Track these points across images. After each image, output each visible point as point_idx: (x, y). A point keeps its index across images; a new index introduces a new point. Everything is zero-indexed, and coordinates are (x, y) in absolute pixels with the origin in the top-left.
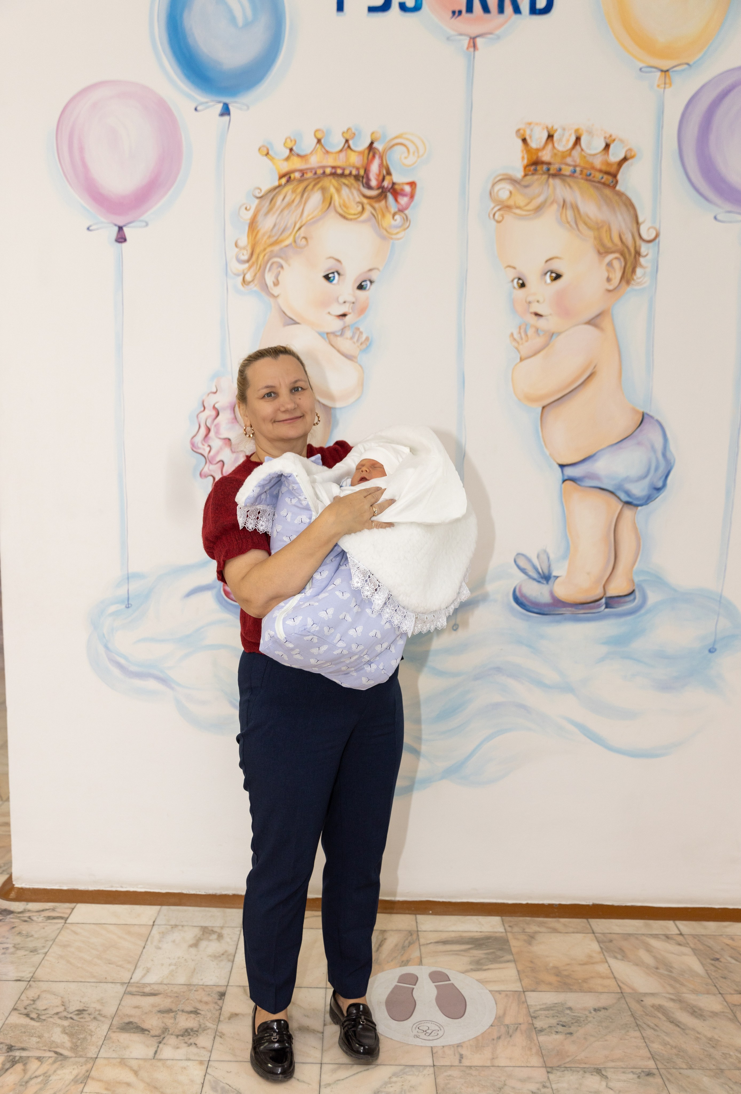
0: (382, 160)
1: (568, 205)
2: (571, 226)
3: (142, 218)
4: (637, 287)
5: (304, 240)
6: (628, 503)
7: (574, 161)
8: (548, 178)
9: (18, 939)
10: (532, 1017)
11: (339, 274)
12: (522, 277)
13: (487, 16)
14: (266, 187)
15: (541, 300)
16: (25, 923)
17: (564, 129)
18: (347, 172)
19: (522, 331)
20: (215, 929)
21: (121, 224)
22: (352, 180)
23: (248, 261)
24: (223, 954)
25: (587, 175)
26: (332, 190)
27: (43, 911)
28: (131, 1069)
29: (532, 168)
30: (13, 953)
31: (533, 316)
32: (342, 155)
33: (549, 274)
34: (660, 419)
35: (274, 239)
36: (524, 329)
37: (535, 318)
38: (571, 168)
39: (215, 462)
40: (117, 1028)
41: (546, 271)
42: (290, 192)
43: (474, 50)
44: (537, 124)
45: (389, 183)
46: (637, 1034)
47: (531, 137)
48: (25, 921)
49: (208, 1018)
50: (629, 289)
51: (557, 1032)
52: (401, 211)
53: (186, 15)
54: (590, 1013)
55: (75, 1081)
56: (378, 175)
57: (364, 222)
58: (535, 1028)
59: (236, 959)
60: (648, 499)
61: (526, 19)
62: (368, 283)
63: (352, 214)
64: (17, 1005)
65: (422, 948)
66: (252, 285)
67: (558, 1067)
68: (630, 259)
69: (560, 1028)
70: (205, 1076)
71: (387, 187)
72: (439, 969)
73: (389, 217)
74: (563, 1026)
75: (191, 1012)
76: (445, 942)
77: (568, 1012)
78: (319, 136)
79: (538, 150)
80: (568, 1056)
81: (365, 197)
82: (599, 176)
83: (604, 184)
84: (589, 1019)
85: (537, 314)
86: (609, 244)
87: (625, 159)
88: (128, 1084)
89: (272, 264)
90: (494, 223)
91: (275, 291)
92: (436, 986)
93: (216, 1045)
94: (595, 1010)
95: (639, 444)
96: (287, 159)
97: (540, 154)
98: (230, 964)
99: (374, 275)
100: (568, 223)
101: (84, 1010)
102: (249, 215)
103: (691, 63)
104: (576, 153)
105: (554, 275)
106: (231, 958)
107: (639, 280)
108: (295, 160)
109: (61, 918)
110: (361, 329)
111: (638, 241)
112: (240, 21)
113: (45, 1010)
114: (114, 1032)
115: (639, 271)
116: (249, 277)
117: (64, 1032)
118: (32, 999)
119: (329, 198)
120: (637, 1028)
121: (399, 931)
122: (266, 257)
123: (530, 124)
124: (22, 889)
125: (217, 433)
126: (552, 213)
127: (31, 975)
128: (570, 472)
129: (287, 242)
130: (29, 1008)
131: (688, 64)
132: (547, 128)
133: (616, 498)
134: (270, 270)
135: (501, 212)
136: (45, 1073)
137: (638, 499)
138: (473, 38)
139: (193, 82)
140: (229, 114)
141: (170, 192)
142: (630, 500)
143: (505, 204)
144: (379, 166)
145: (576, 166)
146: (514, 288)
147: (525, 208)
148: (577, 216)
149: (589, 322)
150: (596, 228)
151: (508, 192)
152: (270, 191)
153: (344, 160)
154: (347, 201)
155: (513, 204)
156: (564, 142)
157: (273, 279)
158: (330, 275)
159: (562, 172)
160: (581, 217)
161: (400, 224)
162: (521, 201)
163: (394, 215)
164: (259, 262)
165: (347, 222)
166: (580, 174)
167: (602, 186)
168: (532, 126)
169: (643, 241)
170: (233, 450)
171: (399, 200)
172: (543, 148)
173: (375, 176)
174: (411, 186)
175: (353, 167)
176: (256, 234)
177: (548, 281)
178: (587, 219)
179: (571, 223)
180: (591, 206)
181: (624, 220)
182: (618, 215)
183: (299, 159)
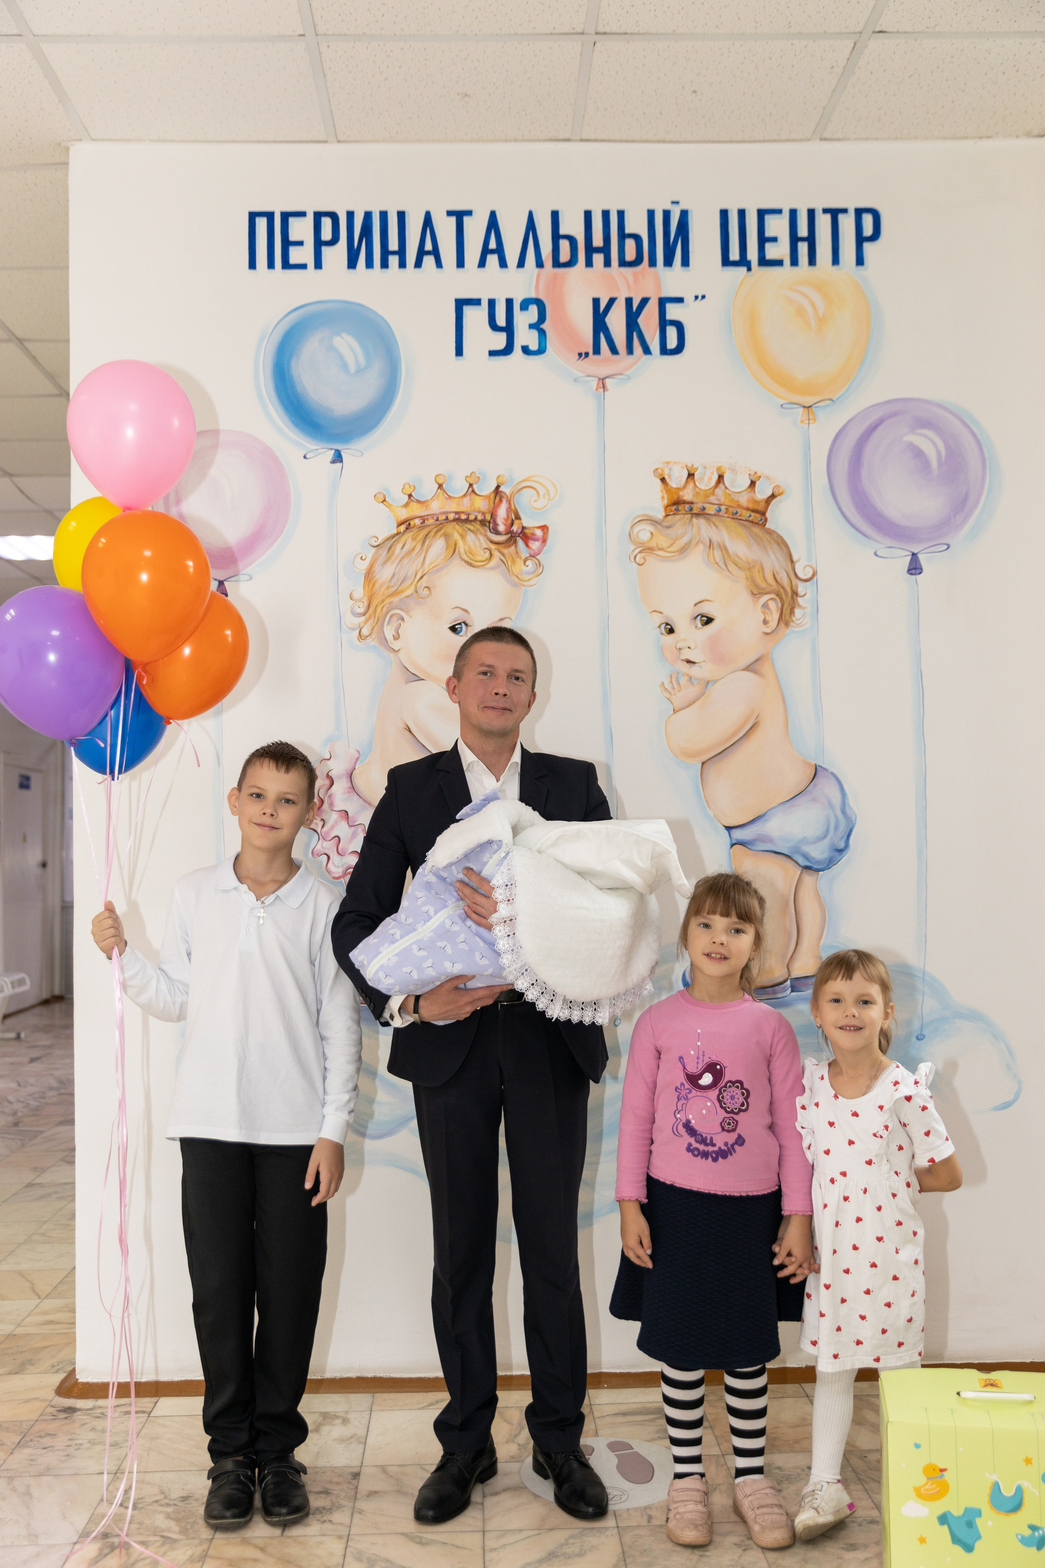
0: (510, 504)
1: (715, 545)
2: (719, 566)
3: (244, 572)
4: (797, 629)
5: (426, 589)
6: (807, 868)
7: (719, 500)
8: (692, 517)
9: (92, 1435)
11: (466, 625)
12: (670, 623)
13: (615, 357)
14: (382, 536)
15: (692, 646)
16: (97, 1421)
17: (705, 468)
18: (472, 517)
19: (674, 680)
20: (338, 1414)
21: (221, 579)
22: (478, 525)
23: (364, 614)
24: (351, 1437)
25: (733, 514)
26: (456, 536)
27: (117, 1406)
28: (256, 1547)
29: (674, 507)
30: (87, 1449)
31: (685, 663)
32: (466, 500)
33: (700, 617)
34: (834, 771)
35: (395, 589)
36: (674, 677)
37: (688, 665)
38: (716, 507)
39: (329, 839)
41: (696, 616)
42: (410, 539)
43: (604, 391)
44: (676, 463)
45: (519, 528)
46: (860, 1487)
47: (670, 477)
48: (99, 1417)
49: (342, 1497)
50: (788, 631)
52: (532, 556)
53: (293, 363)
54: (803, 1470)
55: (191, 1560)
56: (506, 520)
57: (492, 568)
60: (830, 863)
61: (657, 361)
63: (479, 562)
64: (105, 1496)
65: (596, 1420)
66: (369, 640)
68: (788, 600)
70: (346, 1548)
71: (517, 531)
72: (620, 1439)
73: (520, 563)
75: (321, 1492)
76: (624, 1414)
78: (440, 482)
79: (678, 489)
81: (492, 542)
82: (746, 514)
83: (752, 522)
85: (689, 662)
86: (763, 585)
87: (773, 496)
88: (255, 1560)
89: (391, 616)
90: (637, 566)
91: (396, 645)
92: (617, 1456)
93: (356, 1520)
95: (814, 800)
96: (406, 505)
97: (681, 493)
98: (361, 1446)
100: (717, 563)
101: (189, 1497)
102: (365, 565)
103: (835, 399)
104: (719, 491)
105: (705, 619)
106: (364, 1440)
107: (799, 622)
108: (414, 505)
109: (143, 1412)
111: (795, 581)
112: (352, 368)
113: (141, 1498)
115: (798, 612)
116: (365, 631)
117: (168, 1516)
119: (454, 544)
120: (859, 1482)
123: (668, 463)
124: (88, 1383)
125: (331, 805)
126: (697, 554)
127: (117, 1467)
128: (738, 834)
129: (408, 593)
131: (830, 400)
132: (687, 466)
133: (793, 863)
134: (389, 623)
135: (643, 554)
136: (153, 1556)
137: (818, 862)
138: (603, 379)
139: (302, 430)
140: (342, 461)
141: (277, 543)
142: (810, 865)
143: (647, 545)
144: (507, 510)
145: (721, 505)
146: (662, 634)
147: (668, 550)
148: (726, 556)
149: (747, 669)
150: (749, 567)
151: (649, 534)
152: (388, 539)
153: (469, 505)
154: (473, 547)
155: (655, 545)
156: (706, 481)
157: (393, 632)
158: (457, 627)
159: (707, 511)
160: (730, 557)
161: (533, 570)
162: (663, 542)
163: (525, 561)
164: (377, 615)
165: (474, 569)
166: (726, 513)
167: (751, 524)
168: (670, 465)
169: (800, 579)
170: (350, 824)
171: (530, 545)
172: (685, 487)
173: (503, 521)
174: (543, 530)
175: (479, 512)
176: (373, 586)
177: (699, 625)
178: (737, 559)
179: (720, 564)
180: (740, 547)
181: (777, 558)
182: (770, 553)
183: (420, 505)
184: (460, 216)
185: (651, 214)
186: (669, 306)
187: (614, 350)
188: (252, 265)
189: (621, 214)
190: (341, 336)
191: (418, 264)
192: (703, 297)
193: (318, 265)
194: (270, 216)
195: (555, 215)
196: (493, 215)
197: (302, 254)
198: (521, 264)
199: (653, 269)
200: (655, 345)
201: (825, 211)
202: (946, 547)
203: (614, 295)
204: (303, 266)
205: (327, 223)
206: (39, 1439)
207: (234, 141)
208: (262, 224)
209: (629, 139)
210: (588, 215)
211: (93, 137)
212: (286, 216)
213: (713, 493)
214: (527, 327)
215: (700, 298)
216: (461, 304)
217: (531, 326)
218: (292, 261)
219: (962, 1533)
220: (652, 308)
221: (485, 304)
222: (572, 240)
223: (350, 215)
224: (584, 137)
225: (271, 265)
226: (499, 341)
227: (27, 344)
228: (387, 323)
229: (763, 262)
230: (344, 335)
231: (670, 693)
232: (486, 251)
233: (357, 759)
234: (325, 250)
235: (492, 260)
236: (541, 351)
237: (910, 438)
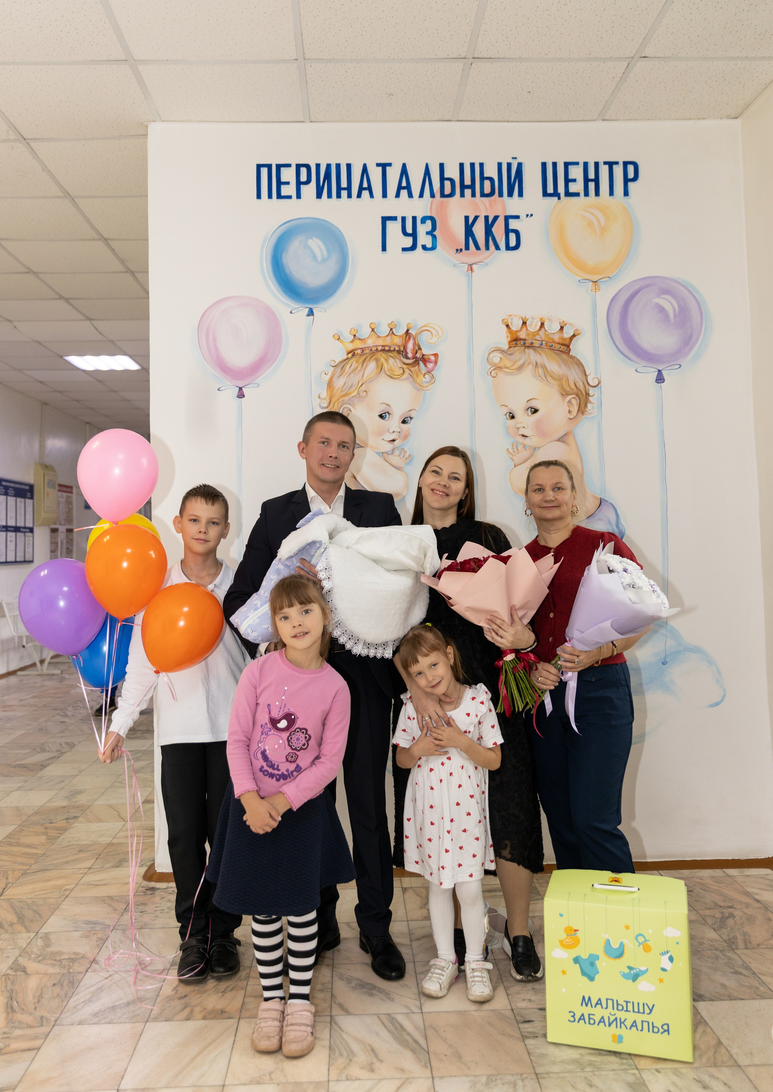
0: (415, 340)
1: (539, 365)
3: (254, 382)
4: (589, 416)
5: (364, 392)
7: (541, 338)
8: (525, 348)
11: (389, 414)
12: (512, 412)
13: (478, 251)
14: (338, 360)
15: (526, 427)
18: (392, 349)
19: (514, 447)
21: (241, 386)
22: (395, 354)
23: (327, 407)
25: (550, 346)
26: (383, 360)
29: (514, 342)
31: (521, 437)
32: (389, 338)
33: (530, 409)
34: (612, 502)
35: (345, 392)
36: (515, 445)
37: (523, 438)
38: (540, 342)
41: (528, 408)
42: (355, 362)
43: (472, 272)
44: (515, 316)
45: (420, 355)
47: (512, 324)
50: (584, 417)
52: (429, 372)
53: (284, 256)
56: (413, 350)
57: (404, 380)
61: (504, 254)
62: (409, 419)
63: (396, 375)
68: (583, 398)
71: (419, 357)
73: (421, 376)
78: (373, 327)
79: (517, 331)
81: (405, 364)
82: (558, 346)
83: (561, 351)
85: (523, 436)
86: (568, 389)
87: (574, 336)
89: (343, 409)
90: (491, 378)
95: (599, 519)
96: (352, 341)
97: (518, 334)
99: (413, 414)
100: (540, 376)
102: (328, 377)
103: (611, 277)
104: (541, 333)
105: (533, 410)
107: (590, 412)
108: (357, 341)
110: (406, 449)
111: (587, 387)
112: (320, 259)
115: (589, 406)
119: (381, 365)
122: (340, 404)
123: (511, 316)
124: (162, 873)
126: (528, 371)
129: (353, 394)
131: (609, 277)
132: (522, 317)
135: (496, 371)
138: (471, 265)
139: (289, 296)
140: (313, 315)
141: (274, 365)
143: (498, 365)
144: (413, 344)
145: (543, 341)
146: (507, 419)
147: (511, 368)
148: (546, 372)
149: (559, 440)
150: (560, 379)
151: (499, 358)
152: (341, 362)
153: (390, 341)
154: (393, 367)
155: (503, 365)
156: (533, 326)
158: (383, 415)
159: (534, 345)
160: (548, 373)
161: (429, 381)
162: (508, 364)
163: (424, 375)
165: (394, 380)
166: (546, 346)
168: (512, 317)
169: (591, 386)
171: (427, 365)
172: (521, 330)
173: (411, 351)
174: (435, 356)
175: (396, 345)
176: (333, 390)
177: (530, 414)
178: (552, 374)
179: (542, 377)
180: (554, 366)
181: (577, 373)
182: (573, 370)
183: (360, 341)
184: (384, 166)
185: (500, 165)
186: (511, 221)
187: (478, 248)
188: (259, 196)
189: (482, 165)
190: (312, 239)
191: (359, 196)
192: (532, 215)
193: (299, 196)
194: (269, 167)
195: (442, 166)
196: (404, 166)
197: (289, 190)
198: (421, 195)
199: (501, 198)
200: (502, 245)
201: (605, 163)
202: (679, 366)
203: (477, 214)
204: (290, 197)
205: (304, 171)
207: (248, 122)
208: (264, 171)
209: (487, 120)
210: (462, 166)
211: (163, 119)
212: (279, 167)
213: (538, 334)
214: (425, 233)
215: (529, 216)
216: (385, 220)
217: (428, 233)
218: (283, 193)
220: (501, 222)
221: (399, 220)
222: (452, 181)
223: (318, 166)
224: (460, 119)
225: (270, 196)
226: (408, 242)
228: (340, 231)
229: (568, 194)
230: (314, 239)
231: (512, 455)
232: (400, 188)
234: (302, 186)
235: (404, 193)
236: (433, 248)
237: (657, 300)
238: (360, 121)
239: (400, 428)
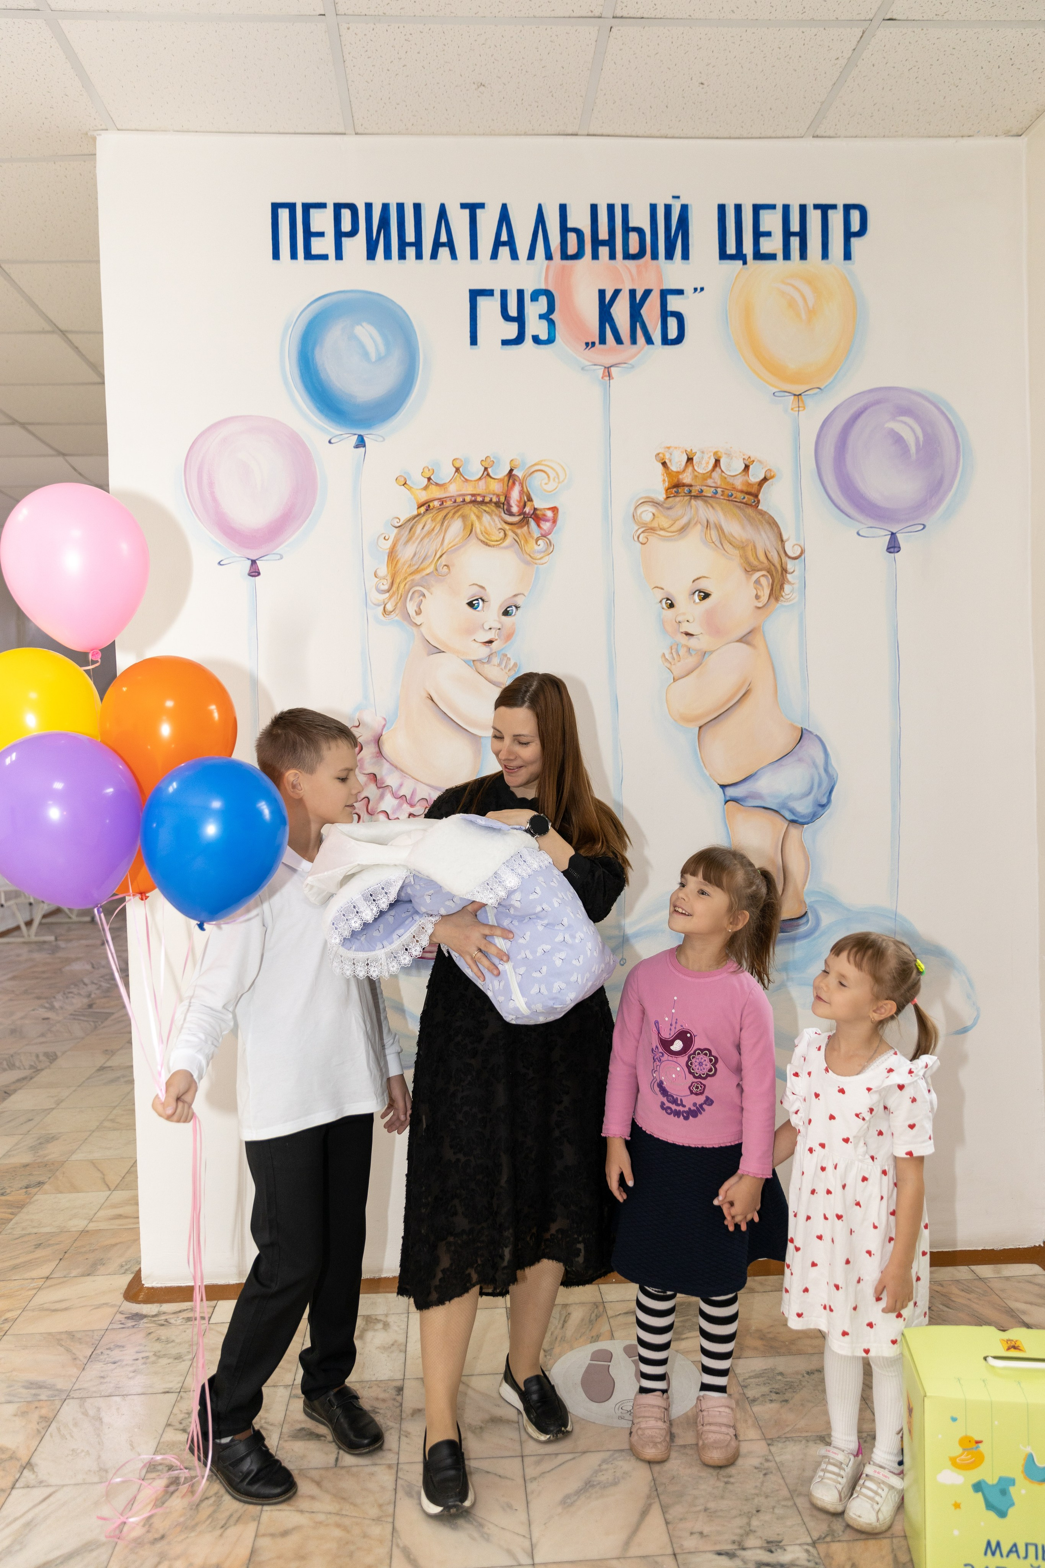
0: (522, 487)
1: (712, 526)
2: (716, 545)
3: (275, 552)
4: (786, 604)
5: (445, 567)
6: (793, 821)
7: (715, 482)
8: (691, 499)
9: (158, 1347)
10: (742, 1386)
11: (483, 600)
12: (670, 598)
13: (620, 346)
14: (404, 517)
15: (691, 620)
16: (162, 1327)
18: (487, 499)
19: (673, 651)
20: (379, 1318)
21: (254, 558)
22: (492, 507)
23: (388, 591)
24: (393, 1345)
25: (729, 496)
26: (473, 517)
27: (180, 1312)
28: (313, 1480)
29: (674, 490)
30: (154, 1363)
31: (685, 636)
32: (482, 483)
33: (697, 593)
34: (818, 734)
35: (416, 567)
36: (674, 648)
37: (687, 638)
38: (713, 490)
39: (359, 799)
40: (289, 1436)
41: (694, 591)
42: (430, 519)
43: (610, 379)
44: (676, 448)
45: (531, 509)
47: (670, 461)
48: (163, 1325)
49: (388, 1417)
50: (778, 605)
51: (771, 1400)
52: (544, 536)
53: (317, 351)
54: (804, 1376)
56: (519, 502)
57: (506, 548)
58: (747, 1398)
59: (408, 1349)
60: (814, 817)
61: (659, 351)
62: (514, 608)
63: (494, 541)
64: (170, 1420)
65: (611, 1320)
66: (393, 615)
67: (778, 1437)
68: (778, 577)
69: (774, 1396)
70: (396, 1481)
71: (529, 513)
73: (532, 542)
74: (777, 1393)
77: (780, 1377)
78: (457, 466)
79: (678, 472)
80: (788, 1426)
81: (506, 523)
82: (740, 496)
83: (746, 504)
84: (803, 1384)
85: (687, 634)
86: (756, 563)
87: (765, 479)
88: (313, 1498)
89: (413, 593)
90: (640, 544)
91: (418, 620)
93: (403, 1445)
94: (808, 1373)
95: (800, 760)
96: (426, 488)
97: (681, 477)
98: (402, 1355)
99: (519, 601)
100: (714, 542)
102: (389, 544)
103: (822, 388)
104: (716, 475)
105: (702, 594)
106: (403, 1348)
107: (788, 597)
108: (434, 489)
110: (508, 656)
111: (784, 559)
112: (373, 356)
114: (286, 1441)
115: (787, 588)
116: (389, 607)
118: (186, 1411)
119: (470, 526)
121: (582, 1304)
123: (669, 448)
124: (153, 1288)
126: (696, 533)
127: (180, 1385)
128: (731, 792)
129: (428, 571)
130: (185, 1423)
131: (819, 388)
132: (686, 451)
133: (782, 817)
135: (646, 534)
136: (216, 1493)
137: (803, 817)
138: (608, 368)
139: (327, 416)
140: (365, 446)
141: (305, 525)
142: (796, 819)
143: (649, 526)
144: (520, 493)
145: (717, 488)
146: (663, 608)
147: (669, 530)
148: (722, 536)
149: (741, 640)
150: (741, 547)
151: (651, 515)
152: (409, 520)
153: (484, 488)
154: (488, 528)
155: (657, 526)
156: (704, 465)
157: (415, 608)
158: (474, 602)
159: (704, 494)
160: (725, 537)
161: (544, 549)
162: (665, 523)
163: (537, 540)
164: (400, 592)
165: (490, 548)
166: (722, 495)
167: (744, 505)
168: (671, 450)
169: (789, 557)
170: (379, 785)
171: (541, 525)
172: (684, 471)
173: (516, 503)
174: (553, 512)
175: (494, 494)
176: (396, 564)
177: (697, 600)
178: (731, 539)
179: (716, 543)
180: (735, 527)
181: (768, 538)
182: (763, 533)
183: (438, 488)
184: (473, 208)
185: (653, 208)
186: (670, 298)
187: (619, 340)
188: (276, 255)
189: (625, 208)
190: (361, 325)
191: (434, 256)
192: (702, 289)
194: (292, 207)
195: (563, 208)
196: (504, 207)
197: (323, 245)
198: (531, 256)
199: (655, 262)
200: (657, 336)
201: (816, 207)
202: (922, 527)
203: (618, 287)
204: (325, 257)
205: (346, 214)
206: (108, 1352)
207: (255, 133)
208: (284, 214)
209: (634, 134)
210: (594, 208)
211: (119, 127)
212: (307, 207)
213: (710, 477)
214: (538, 317)
215: (699, 290)
216: (475, 295)
217: (541, 317)
218: (315, 251)
219: (996, 1500)
220: (654, 300)
221: (497, 294)
222: (578, 232)
223: (369, 207)
224: (591, 132)
225: (294, 256)
226: (511, 329)
227: (70, 336)
228: (405, 313)
229: (759, 256)
230: (364, 324)
231: (671, 663)
232: (498, 243)
233: (384, 726)
234: (344, 239)
235: (504, 251)
236: (550, 340)
237: (891, 425)
238: (433, 134)
239: (500, 622)
